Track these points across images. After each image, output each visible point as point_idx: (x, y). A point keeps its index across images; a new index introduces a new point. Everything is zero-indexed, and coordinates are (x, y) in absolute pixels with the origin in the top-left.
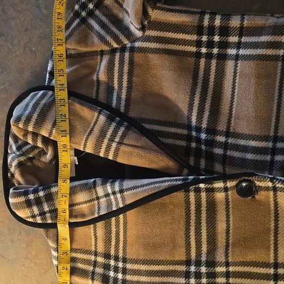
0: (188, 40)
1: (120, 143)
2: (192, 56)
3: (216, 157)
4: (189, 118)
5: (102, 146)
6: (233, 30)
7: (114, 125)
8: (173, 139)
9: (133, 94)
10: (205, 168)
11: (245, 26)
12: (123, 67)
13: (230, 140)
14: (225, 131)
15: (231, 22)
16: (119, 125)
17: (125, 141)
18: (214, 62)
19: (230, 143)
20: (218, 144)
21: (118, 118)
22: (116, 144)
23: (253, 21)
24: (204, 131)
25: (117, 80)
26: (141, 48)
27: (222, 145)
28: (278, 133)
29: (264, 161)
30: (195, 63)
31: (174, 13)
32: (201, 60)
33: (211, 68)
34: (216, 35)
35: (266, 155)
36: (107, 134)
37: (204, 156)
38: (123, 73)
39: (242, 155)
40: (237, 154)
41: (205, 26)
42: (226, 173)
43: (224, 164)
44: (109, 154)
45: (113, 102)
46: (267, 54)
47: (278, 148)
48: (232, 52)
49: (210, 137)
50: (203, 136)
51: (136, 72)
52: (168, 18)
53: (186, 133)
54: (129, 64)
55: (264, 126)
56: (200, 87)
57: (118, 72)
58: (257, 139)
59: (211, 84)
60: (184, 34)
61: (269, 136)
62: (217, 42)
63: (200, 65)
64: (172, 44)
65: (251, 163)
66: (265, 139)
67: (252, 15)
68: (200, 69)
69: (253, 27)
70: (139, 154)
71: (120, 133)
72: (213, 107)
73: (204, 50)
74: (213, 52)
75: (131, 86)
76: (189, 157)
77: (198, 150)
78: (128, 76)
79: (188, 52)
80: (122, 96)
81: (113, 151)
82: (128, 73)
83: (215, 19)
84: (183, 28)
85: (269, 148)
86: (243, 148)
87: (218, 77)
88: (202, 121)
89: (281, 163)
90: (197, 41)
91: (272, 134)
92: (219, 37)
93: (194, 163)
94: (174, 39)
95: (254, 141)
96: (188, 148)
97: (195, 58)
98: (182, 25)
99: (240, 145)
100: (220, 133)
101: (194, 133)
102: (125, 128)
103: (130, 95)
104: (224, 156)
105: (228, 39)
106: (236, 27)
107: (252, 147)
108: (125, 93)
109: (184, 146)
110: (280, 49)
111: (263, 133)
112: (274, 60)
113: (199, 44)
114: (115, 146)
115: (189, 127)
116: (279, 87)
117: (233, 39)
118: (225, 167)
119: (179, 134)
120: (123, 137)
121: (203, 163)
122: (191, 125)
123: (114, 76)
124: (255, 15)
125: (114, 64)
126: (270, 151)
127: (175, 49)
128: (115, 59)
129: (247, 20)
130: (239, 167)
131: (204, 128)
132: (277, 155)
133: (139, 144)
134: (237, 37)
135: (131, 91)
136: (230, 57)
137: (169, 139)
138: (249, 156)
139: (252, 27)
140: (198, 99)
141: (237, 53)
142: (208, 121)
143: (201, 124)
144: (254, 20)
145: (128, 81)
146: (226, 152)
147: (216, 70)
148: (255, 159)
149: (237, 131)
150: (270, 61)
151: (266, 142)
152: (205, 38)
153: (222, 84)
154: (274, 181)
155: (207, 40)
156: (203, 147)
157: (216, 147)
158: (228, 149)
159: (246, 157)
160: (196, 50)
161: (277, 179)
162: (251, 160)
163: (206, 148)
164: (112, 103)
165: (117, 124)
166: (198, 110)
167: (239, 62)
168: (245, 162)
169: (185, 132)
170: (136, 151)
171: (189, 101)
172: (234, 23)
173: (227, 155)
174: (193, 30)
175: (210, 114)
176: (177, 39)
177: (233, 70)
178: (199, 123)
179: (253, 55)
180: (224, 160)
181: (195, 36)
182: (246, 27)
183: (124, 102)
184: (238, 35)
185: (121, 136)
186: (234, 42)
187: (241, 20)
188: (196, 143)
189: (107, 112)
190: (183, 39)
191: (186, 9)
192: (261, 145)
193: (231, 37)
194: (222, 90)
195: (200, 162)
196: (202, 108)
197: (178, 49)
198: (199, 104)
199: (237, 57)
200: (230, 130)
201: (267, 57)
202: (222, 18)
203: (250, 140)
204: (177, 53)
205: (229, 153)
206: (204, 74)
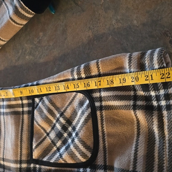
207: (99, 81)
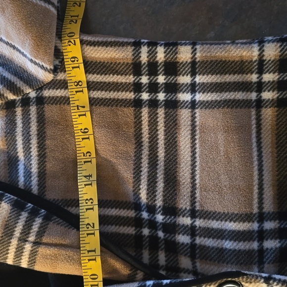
0: (122, 83)
1: (37, 243)
2: (129, 106)
3: (180, 248)
4: (136, 193)
5: (8, 250)
6: (183, 66)
7: (24, 215)
8: (116, 226)
9: (49, 166)
10: (166, 265)
11: (197, 60)
12: (30, 128)
13: (199, 223)
14: (190, 210)
15: (179, 56)
16: (33, 214)
17: (45, 240)
18: (161, 112)
19: (198, 226)
20: (182, 229)
21: (29, 204)
22: (31, 244)
23: (208, 52)
24: (160, 211)
25: (22, 146)
26: (53, 97)
27: (188, 230)
28: (263, 208)
29: (249, 250)
30: (135, 114)
31: (96, 47)
32: (143, 109)
33: (158, 120)
34: (159, 74)
35: (251, 242)
36: (14, 231)
37: (163, 247)
38: (30, 136)
39: (217, 243)
40: (210, 242)
41: (143, 62)
42: (197, 270)
43: (193, 257)
44: (22, 261)
45: (19, 179)
46: (236, 98)
47: (267, 230)
48: (185, 97)
49: (169, 220)
50: (160, 218)
51: (49, 132)
52: (90, 54)
53: (134, 215)
54: (37, 122)
55: (243, 199)
56: (147, 148)
57: (23, 135)
58: (236, 220)
59: (161, 143)
60: (115, 75)
61: (252, 213)
62: (162, 85)
63: (141, 117)
64: (98, 90)
65: (231, 254)
66: (247, 219)
67: (207, 44)
68: (143, 122)
69: (209, 60)
70: (69, 257)
71: (35, 228)
72: (168, 175)
73: (145, 96)
74: (157, 98)
75: (44, 154)
76: (142, 249)
77: (154, 239)
78: (38, 139)
79: (122, 100)
80: (32, 170)
81: (28, 256)
82: (38, 135)
83: (156, 53)
84: (112, 67)
85: (253, 231)
86: (218, 233)
87: (169, 132)
88: (155, 196)
89: (273, 252)
90: (134, 83)
91: (256, 210)
92: (164, 77)
93: (150, 259)
94: (101, 82)
95: (232, 223)
96: (139, 237)
97: (133, 108)
98: (112, 63)
99: (213, 229)
100: (182, 213)
101: (145, 215)
102: (43, 219)
103: (45, 167)
104: (193, 246)
105: (176, 80)
106: (187, 62)
107: (230, 231)
108: (36, 166)
109: (132, 235)
110: (251, 92)
111: (244, 210)
112: (246, 106)
113: (137, 87)
114: (30, 248)
115: (137, 206)
116: (257, 143)
117: (185, 79)
118: (195, 262)
119: (124, 217)
120: (41, 233)
121: (162, 258)
122: (140, 203)
123: (16, 141)
124: (211, 44)
125: (16, 124)
126: (256, 235)
127: (103, 97)
128: (17, 117)
129: (201, 51)
130: (215, 261)
131: (160, 207)
132: (267, 240)
133: (67, 242)
134: (189, 76)
135: (45, 162)
136: (183, 104)
137: (110, 226)
138: (228, 245)
139: (207, 61)
140: (147, 165)
141: (192, 98)
142: (164, 196)
143: (155, 201)
144: (210, 51)
145: (38, 147)
146: (195, 240)
147: (165, 122)
148: (237, 248)
149: (206, 209)
150: (241, 108)
151: (249, 222)
152: (145, 80)
153: (176, 142)
154: (271, 282)
155: (148, 81)
156: (161, 234)
157: (179, 234)
158: (196, 236)
159: (224, 246)
160: (133, 96)
161: (275, 280)
162: (230, 250)
163: (165, 236)
164: (18, 181)
165: (29, 213)
166: (149, 180)
167: (196, 111)
168: (223, 253)
169: (131, 214)
170: (63, 252)
171: (134, 169)
172: (184, 57)
173: (196, 245)
174: (127, 69)
175: (165, 186)
176: (105, 83)
177: (189, 123)
178: (152, 199)
179: (216, 101)
180: (193, 251)
181: (132, 76)
182: (199, 61)
183: (36, 179)
184: (189, 72)
185: (38, 232)
186: (186, 83)
187: (192, 53)
188: (149, 228)
189: (12, 197)
190: (114, 82)
191: (113, 40)
192: (242, 228)
193: (181, 76)
194: (177, 150)
195: (158, 256)
196: (153, 177)
197: (108, 97)
198: (148, 172)
199: (193, 105)
200: (195, 207)
201: (236, 103)
202: (166, 51)
203: (226, 221)
204: (107, 103)
205: (198, 241)
206: (149, 129)
207: (78, 109)
